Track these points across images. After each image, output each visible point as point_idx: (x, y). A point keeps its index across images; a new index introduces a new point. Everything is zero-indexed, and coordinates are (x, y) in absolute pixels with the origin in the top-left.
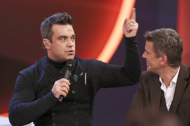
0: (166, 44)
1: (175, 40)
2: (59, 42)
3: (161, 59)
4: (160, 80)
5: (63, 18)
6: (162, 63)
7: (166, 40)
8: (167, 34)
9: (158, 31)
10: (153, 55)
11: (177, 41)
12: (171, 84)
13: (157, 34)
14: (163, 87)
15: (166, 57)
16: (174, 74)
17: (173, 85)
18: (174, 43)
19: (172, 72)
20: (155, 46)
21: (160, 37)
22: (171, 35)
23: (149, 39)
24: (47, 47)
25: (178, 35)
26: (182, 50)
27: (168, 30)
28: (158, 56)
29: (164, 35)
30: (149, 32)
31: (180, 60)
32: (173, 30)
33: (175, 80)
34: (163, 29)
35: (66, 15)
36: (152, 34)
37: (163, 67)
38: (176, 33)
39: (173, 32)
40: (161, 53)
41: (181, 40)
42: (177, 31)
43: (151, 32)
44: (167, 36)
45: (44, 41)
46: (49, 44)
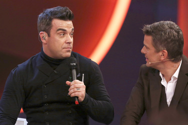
0: (165, 37)
1: (175, 33)
2: (57, 37)
3: (161, 54)
4: (161, 75)
5: (65, 13)
6: (162, 58)
7: (165, 34)
8: (167, 27)
9: (156, 24)
10: (153, 50)
11: (177, 34)
12: (172, 79)
13: (156, 28)
14: (163, 83)
15: (166, 51)
16: (175, 69)
17: (174, 80)
18: (174, 36)
19: (173, 66)
20: (154, 40)
21: (159, 31)
22: (171, 28)
23: (148, 33)
24: (44, 41)
25: (177, 28)
26: (183, 43)
27: (167, 23)
28: (158, 51)
29: (164, 28)
30: (148, 26)
31: (181, 54)
32: (172, 23)
33: (176, 75)
34: (162, 22)
35: (68, 10)
36: (150, 27)
37: (163, 62)
38: (176, 26)
39: (173, 25)
40: (161, 48)
41: (181, 33)
42: (176, 24)
43: (149, 26)
44: (167, 29)
45: (41, 34)
46: (47, 38)
